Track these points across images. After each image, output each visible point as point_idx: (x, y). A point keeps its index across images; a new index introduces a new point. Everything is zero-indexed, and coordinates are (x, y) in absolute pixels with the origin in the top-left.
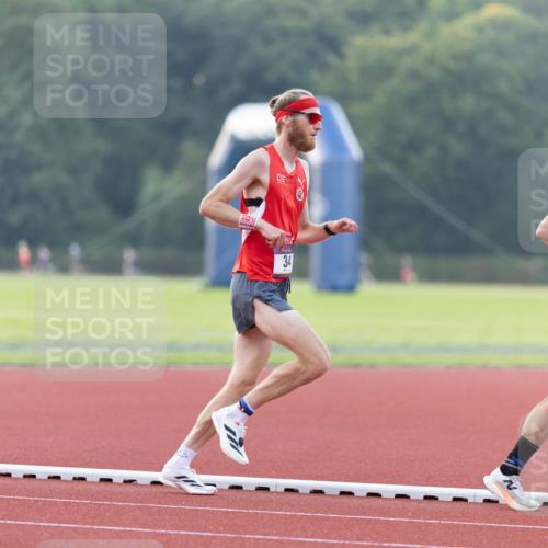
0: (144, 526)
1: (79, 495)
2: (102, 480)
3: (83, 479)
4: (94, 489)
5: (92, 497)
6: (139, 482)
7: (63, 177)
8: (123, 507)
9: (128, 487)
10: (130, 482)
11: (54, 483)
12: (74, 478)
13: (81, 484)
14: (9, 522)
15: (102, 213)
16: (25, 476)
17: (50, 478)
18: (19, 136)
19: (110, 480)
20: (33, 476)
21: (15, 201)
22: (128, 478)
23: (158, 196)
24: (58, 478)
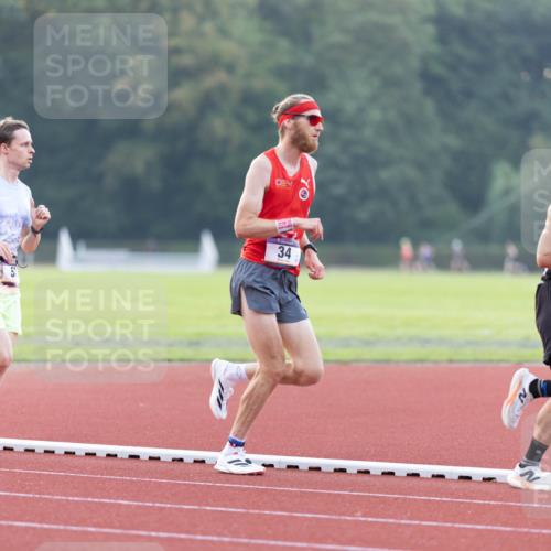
0: (505, 524)
1: (438, 493)
2: (461, 478)
3: (442, 476)
4: (454, 487)
5: (452, 494)
6: (498, 480)
7: (412, 173)
8: (484, 504)
9: (487, 484)
10: (490, 479)
11: (414, 480)
12: (433, 476)
13: (440, 481)
14: (370, 519)
15: (452, 208)
16: (384, 473)
17: (408, 475)
18: (368, 133)
19: (469, 478)
20: (392, 473)
21: (365, 197)
22: (487, 477)
23: (507, 192)
24: (417, 475)
